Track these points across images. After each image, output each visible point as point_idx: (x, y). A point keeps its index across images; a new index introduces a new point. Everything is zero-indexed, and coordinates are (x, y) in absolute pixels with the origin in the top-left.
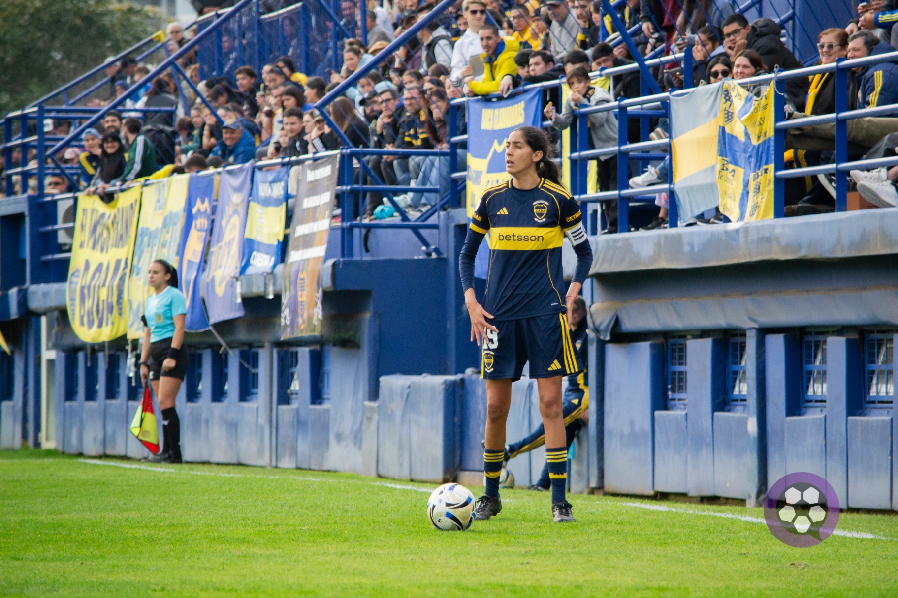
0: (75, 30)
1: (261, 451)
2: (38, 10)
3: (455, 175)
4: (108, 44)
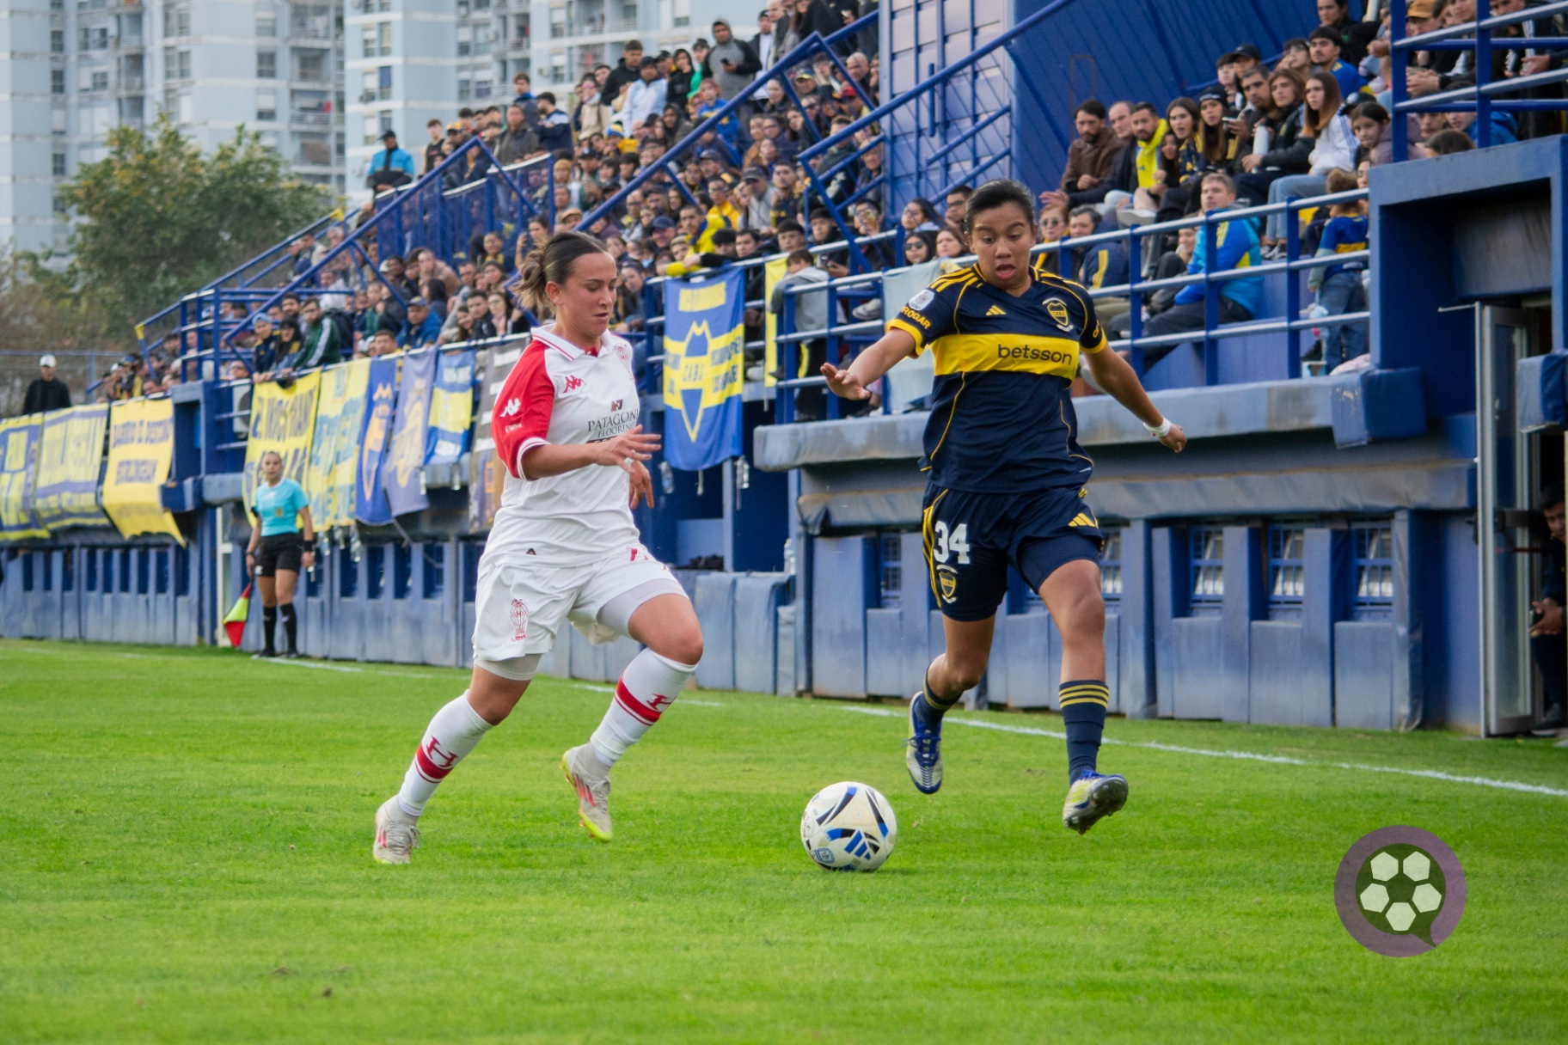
0: (244, 209)
1: (446, 651)
2: (207, 189)
4: (278, 223)
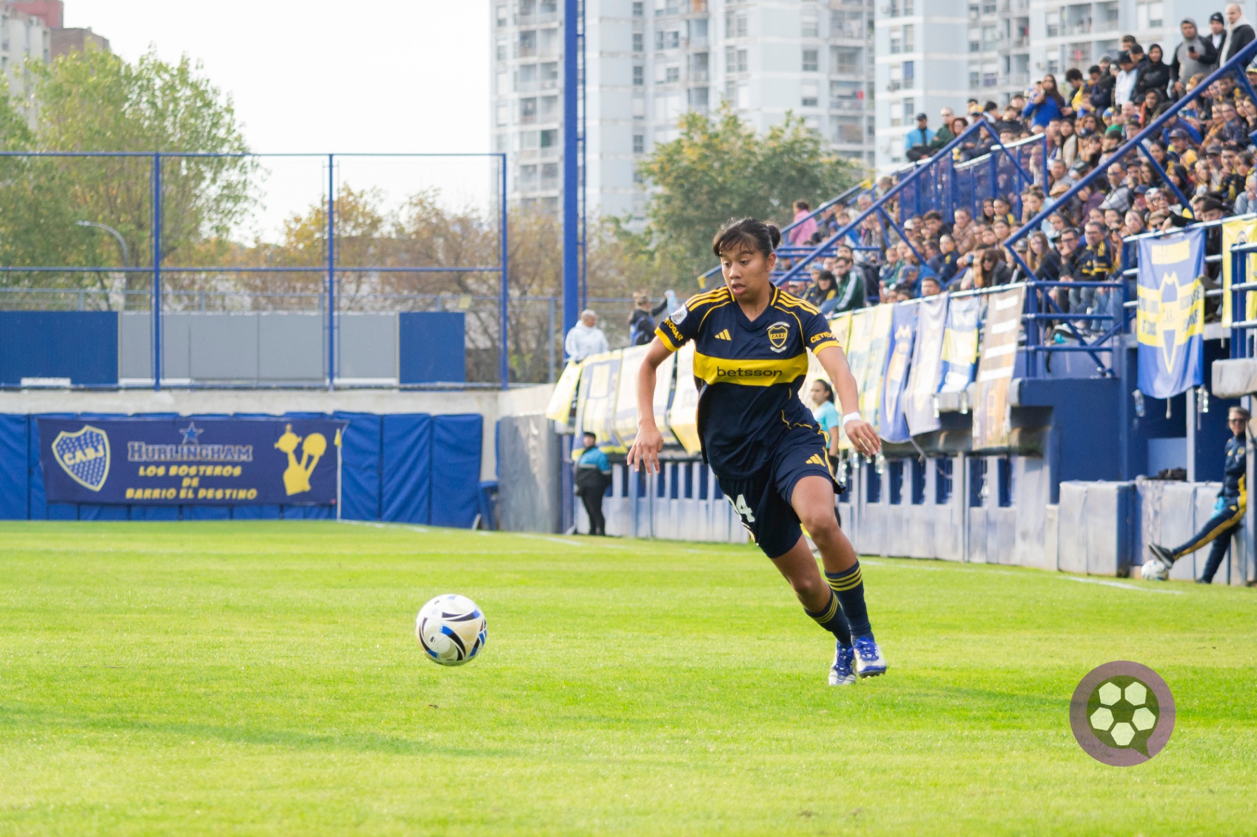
0: (791, 180)
1: (955, 548)
2: (760, 163)
3: (1128, 304)
4: (819, 192)
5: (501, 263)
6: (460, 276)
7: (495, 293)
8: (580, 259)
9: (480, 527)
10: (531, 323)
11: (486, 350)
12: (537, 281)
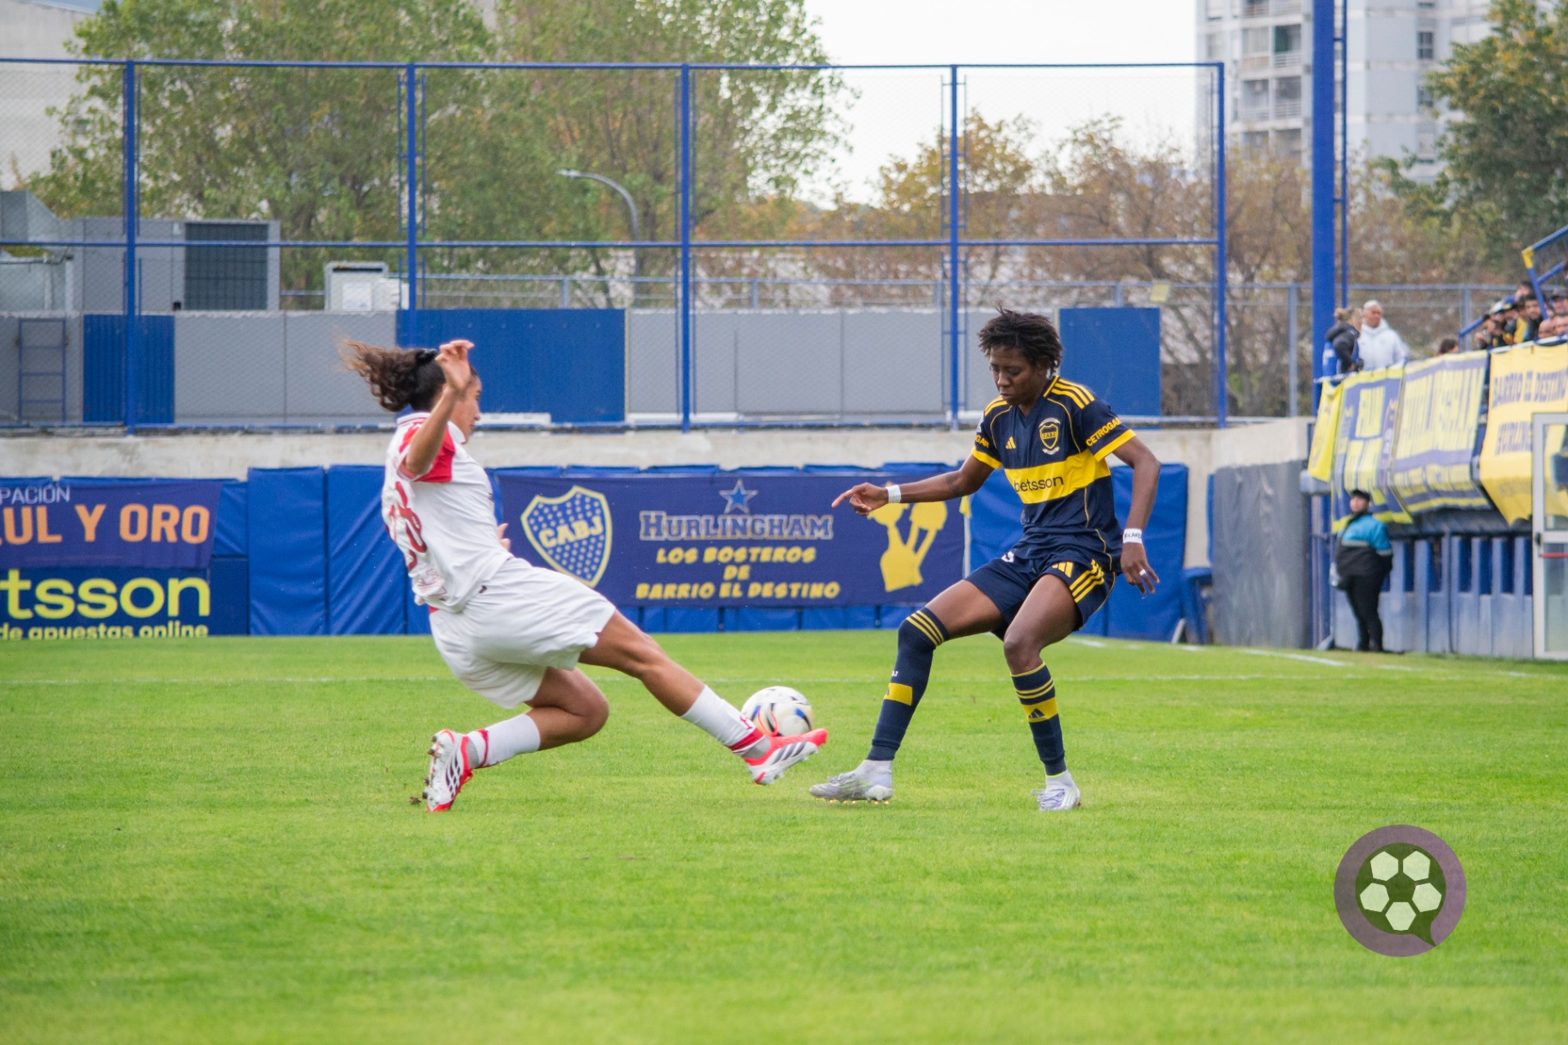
5: (1216, 233)
6: (1150, 253)
7: (1206, 279)
8: (1338, 225)
9: (1183, 639)
10: (1262, 324)
11: (1192, 366)
12: (1271, 259)
